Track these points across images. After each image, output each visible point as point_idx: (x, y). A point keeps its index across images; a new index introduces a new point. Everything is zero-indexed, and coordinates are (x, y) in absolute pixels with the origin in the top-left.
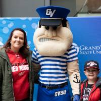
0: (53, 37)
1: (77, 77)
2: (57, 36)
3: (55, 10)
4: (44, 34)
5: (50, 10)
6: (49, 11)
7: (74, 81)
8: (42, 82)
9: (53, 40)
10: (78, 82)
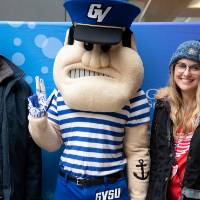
0: (101, 68)
1: (142, 166)
2: (109, 67)
3: (109, 8)
4: (80, 61)
5: (99, 6)
7: (135, 175)
8: (66, 168)
10: (143, 178)
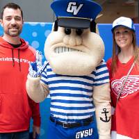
2: (81, 45)
3: (81, 5)
6: (72, 5)
9: (75, 50)
